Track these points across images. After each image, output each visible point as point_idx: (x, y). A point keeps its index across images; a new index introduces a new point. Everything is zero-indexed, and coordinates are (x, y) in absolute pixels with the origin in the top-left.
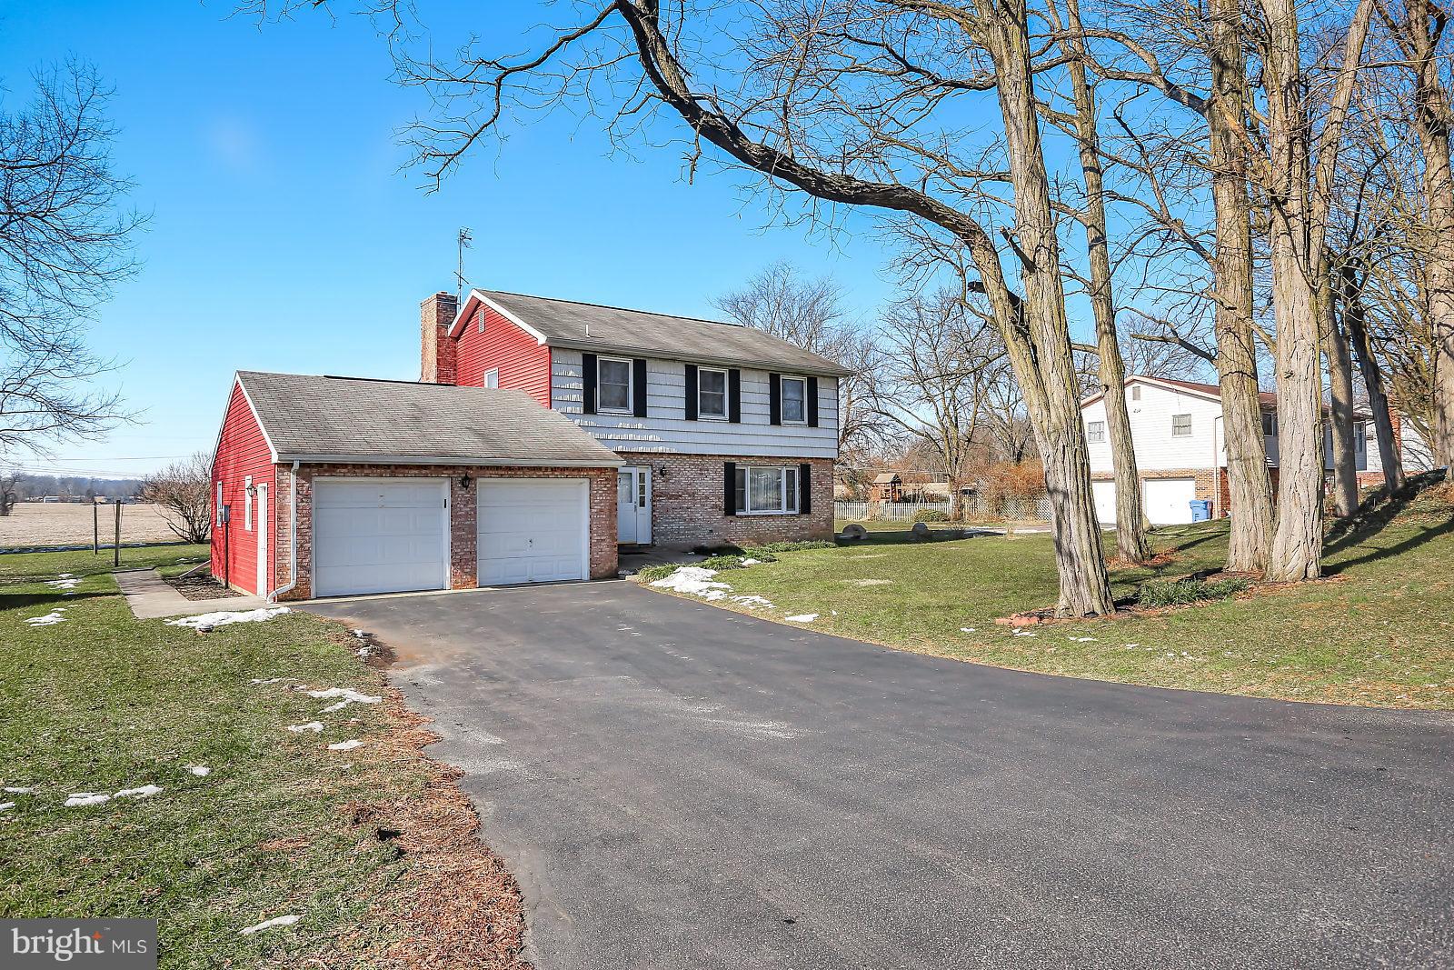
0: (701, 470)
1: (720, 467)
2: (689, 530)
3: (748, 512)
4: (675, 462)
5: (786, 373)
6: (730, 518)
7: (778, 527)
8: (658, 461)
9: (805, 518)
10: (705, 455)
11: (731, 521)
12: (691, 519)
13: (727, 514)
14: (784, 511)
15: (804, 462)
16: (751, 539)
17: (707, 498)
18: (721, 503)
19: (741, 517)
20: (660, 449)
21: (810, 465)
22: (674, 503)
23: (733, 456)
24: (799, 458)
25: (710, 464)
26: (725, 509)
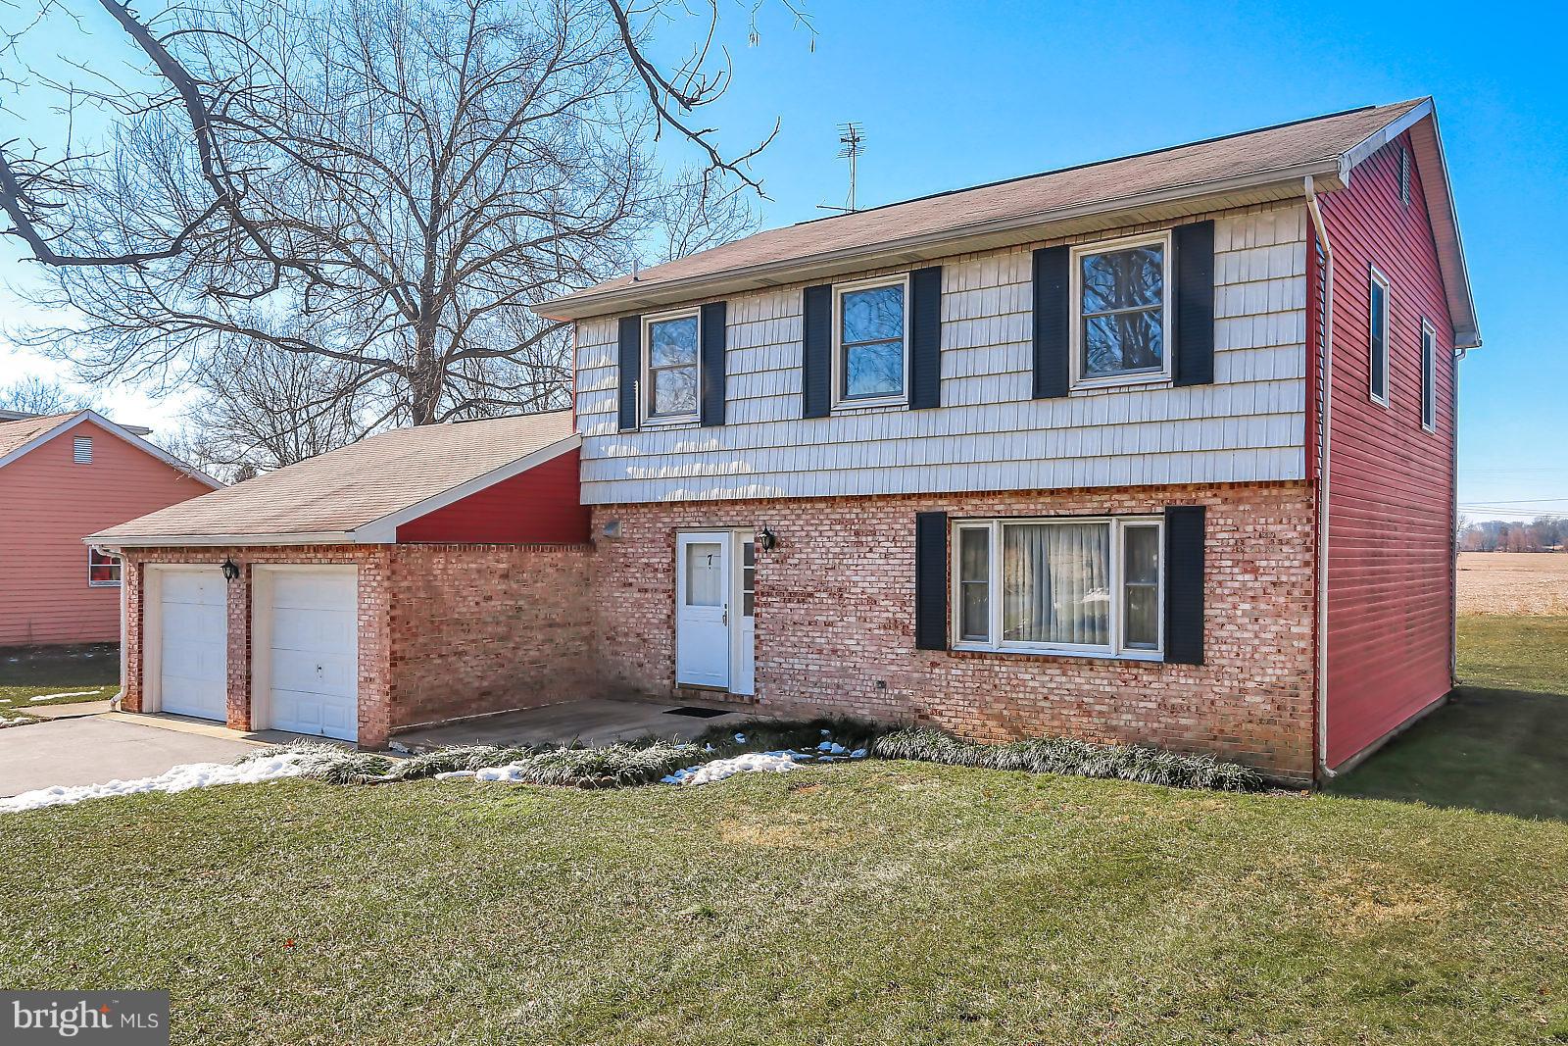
0: (857, 534)
1: (905, 526)
2: (828, 675)
3: (995, 641)
4: (799, 517)
5: (1086, 235)
6: (931, 655)
7: (1080, 693)
8: (763, 516)
9: (1181, 681)
10: (869, 498)
11: (934, 665)
12: (834, 651)
13: (923, 642)
14: (1114, 646)
15: (1180, 499)
16: (989, 717)
17: (873, 601)
18: (909, 616)
19: (962, 656)
20: (751, 492)
21: (1202, 510)
22: (799, 611)
23: (941, 496)
24: (1164, 488)
25: (878, 518)
26: (919, 633)
